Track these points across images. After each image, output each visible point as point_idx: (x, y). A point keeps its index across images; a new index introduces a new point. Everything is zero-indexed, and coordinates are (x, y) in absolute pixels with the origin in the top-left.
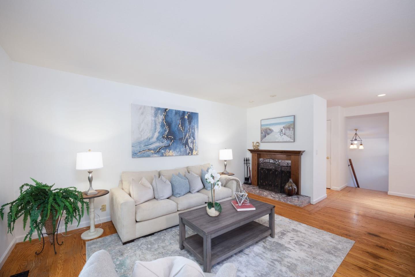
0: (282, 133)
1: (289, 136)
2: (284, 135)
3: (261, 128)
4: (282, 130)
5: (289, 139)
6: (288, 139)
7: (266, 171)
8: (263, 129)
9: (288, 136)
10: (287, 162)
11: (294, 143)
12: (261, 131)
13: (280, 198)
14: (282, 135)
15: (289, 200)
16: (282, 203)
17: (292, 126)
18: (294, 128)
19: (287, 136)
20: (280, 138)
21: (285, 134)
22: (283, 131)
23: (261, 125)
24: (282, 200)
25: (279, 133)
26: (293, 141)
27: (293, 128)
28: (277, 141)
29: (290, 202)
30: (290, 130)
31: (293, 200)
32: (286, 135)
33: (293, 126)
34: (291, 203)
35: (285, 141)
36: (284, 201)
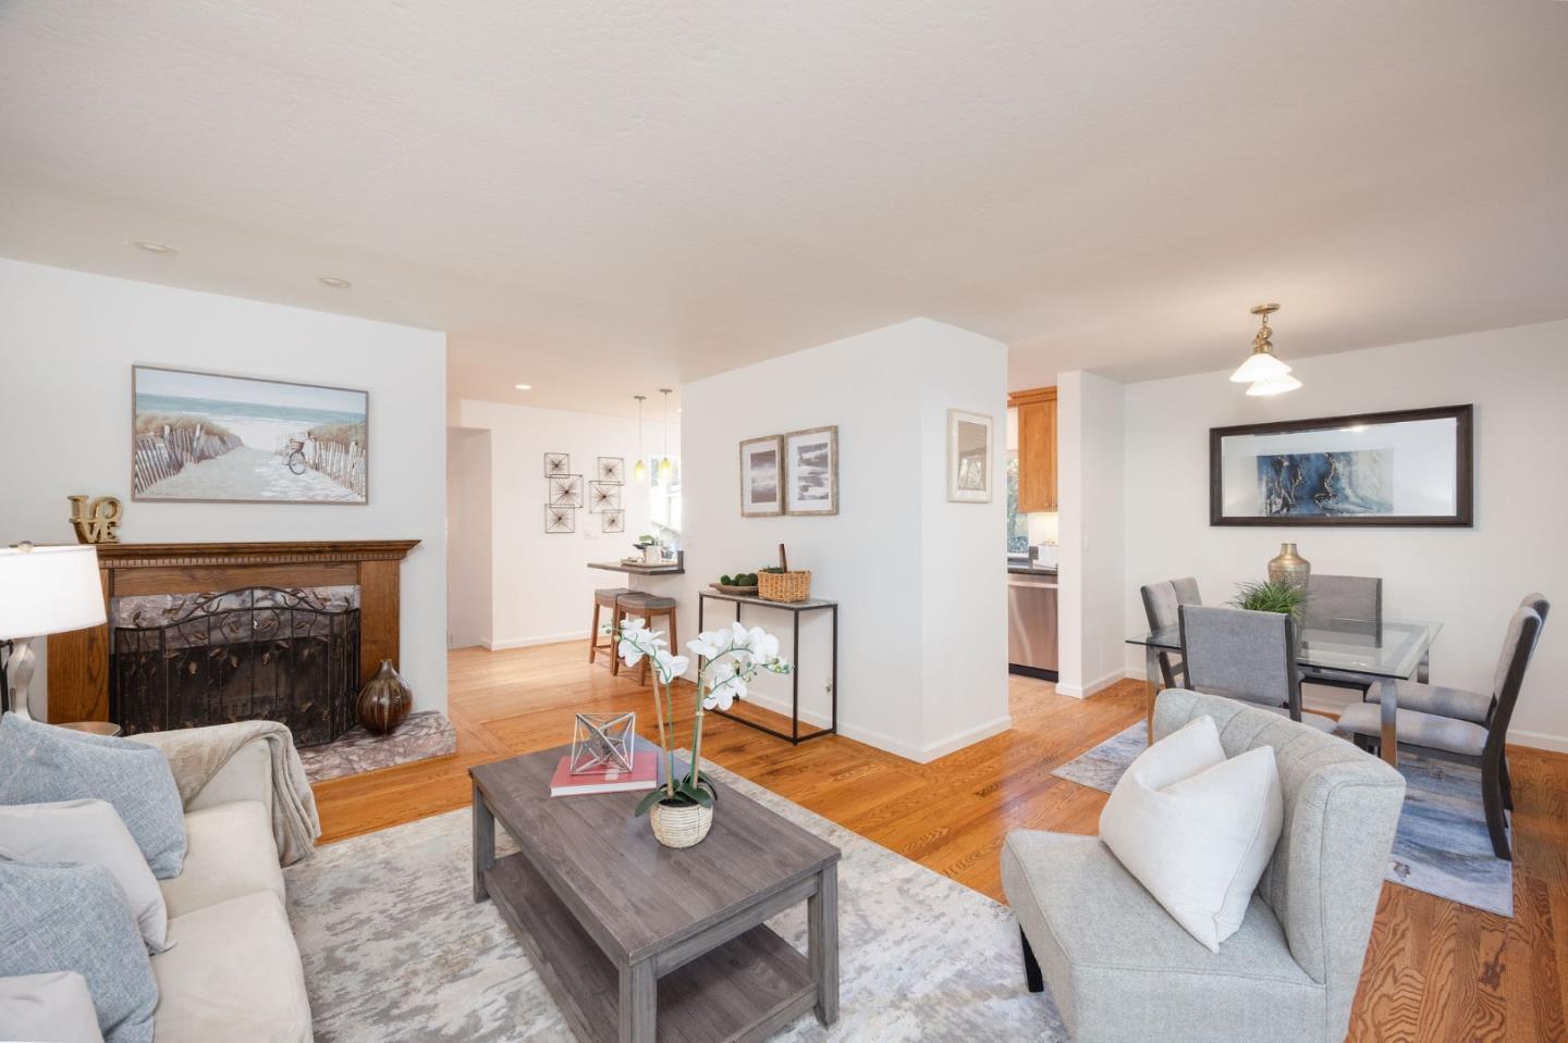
0: (304, 462)
1: (339, 476)
2: (313, 473)
3: (135, 417)
4: (302, 445)
5: (343, 488)
6: (338, 491)
7: (228, 659)
8: (154, 425)
9: (335, 477)
10: (338, 593)
11: (366, 507)
12: (135, 432)
13: (355, 758)
14: (297, 469)
15: (401, 750)
16: (368, 777)
17: (356, 433)
18: (364, 446)
19: (330, 475)
20: (285, 482)
21: (317, 467)
22: (308, 449)
23: (134, 395)
24: (363, 766)
25: (280, 458)
26: (364, 500)
27: (361, 444)
28: (266, 495)
29: (405, 755)
30: (347, 452)
31: (421, 742)
32: (325, 472)
33: (360, 437)
34: (408, 760)
35: (319, 498)
36: (375, 762)
